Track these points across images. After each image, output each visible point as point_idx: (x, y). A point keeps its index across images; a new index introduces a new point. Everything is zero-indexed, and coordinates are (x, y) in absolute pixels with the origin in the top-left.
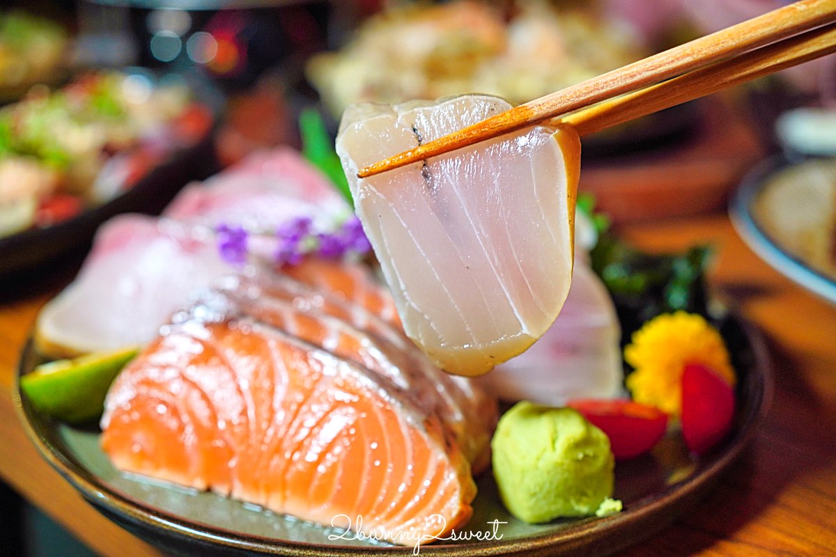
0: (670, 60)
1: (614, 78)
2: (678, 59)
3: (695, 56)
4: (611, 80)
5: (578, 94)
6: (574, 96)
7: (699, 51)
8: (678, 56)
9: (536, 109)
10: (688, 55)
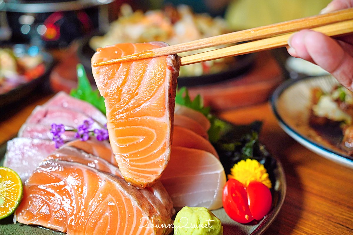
0: (204, 43)
1: (184, 47)
2: (207, 44)
3: (213, 43)
4: (183, 47)
5: (171, 50)
6: (170, 51)
7: (215, 42)
8: (207, 43)
9: (156, 53)
10: (211, 43)
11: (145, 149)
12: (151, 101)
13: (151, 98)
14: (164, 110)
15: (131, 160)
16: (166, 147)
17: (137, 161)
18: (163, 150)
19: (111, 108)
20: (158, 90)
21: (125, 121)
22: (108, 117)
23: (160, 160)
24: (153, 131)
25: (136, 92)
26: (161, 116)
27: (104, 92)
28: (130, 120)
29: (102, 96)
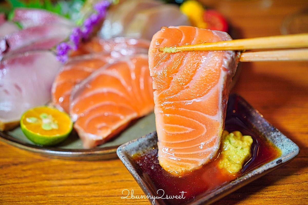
11: (192, 141)
12: (203, 99)
13: (204, 97)
14: (217, 110)
15: (174, 149)
16: (215, 143)
17: (181, 150)
18: (212, 144)
19: (159, 93)
20: (211, 90)
21: (175, 109)
22: (156, 101)
23: (205, 152)
24: (204, 126)
25: (187, 85)
26: (213, 115)
27: (154, 72)
28: (181, 110)
29: (151, 76)
